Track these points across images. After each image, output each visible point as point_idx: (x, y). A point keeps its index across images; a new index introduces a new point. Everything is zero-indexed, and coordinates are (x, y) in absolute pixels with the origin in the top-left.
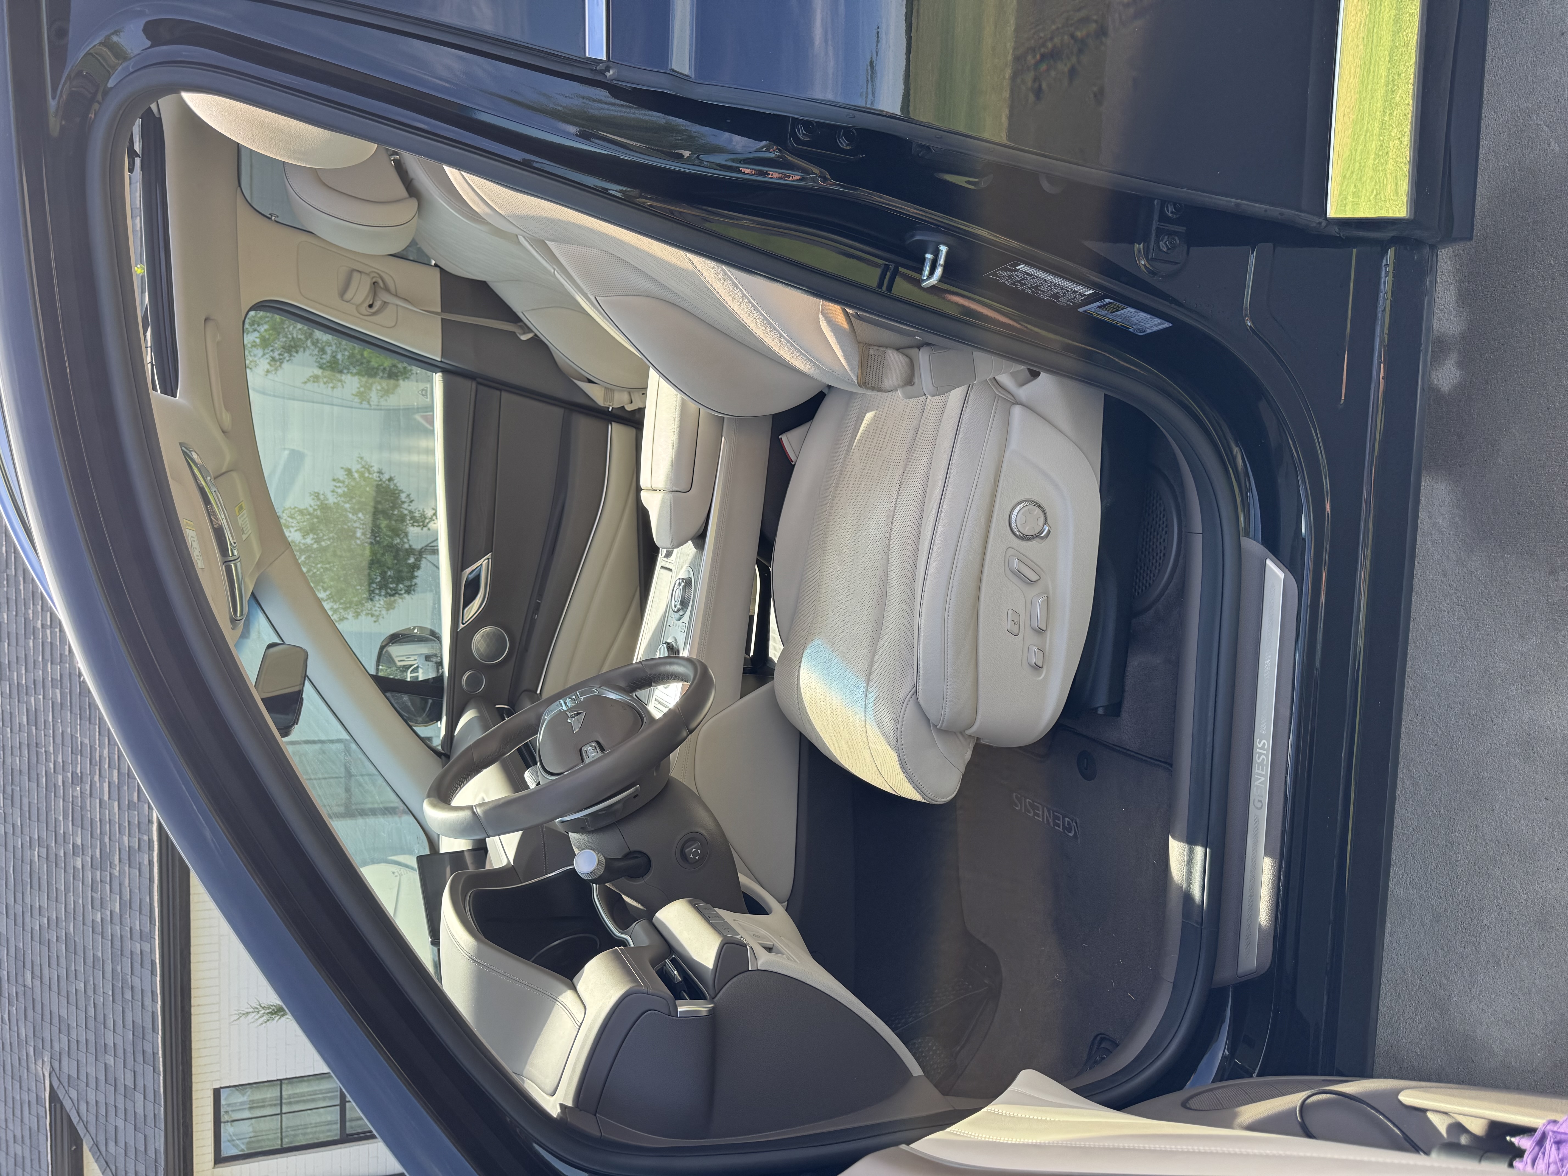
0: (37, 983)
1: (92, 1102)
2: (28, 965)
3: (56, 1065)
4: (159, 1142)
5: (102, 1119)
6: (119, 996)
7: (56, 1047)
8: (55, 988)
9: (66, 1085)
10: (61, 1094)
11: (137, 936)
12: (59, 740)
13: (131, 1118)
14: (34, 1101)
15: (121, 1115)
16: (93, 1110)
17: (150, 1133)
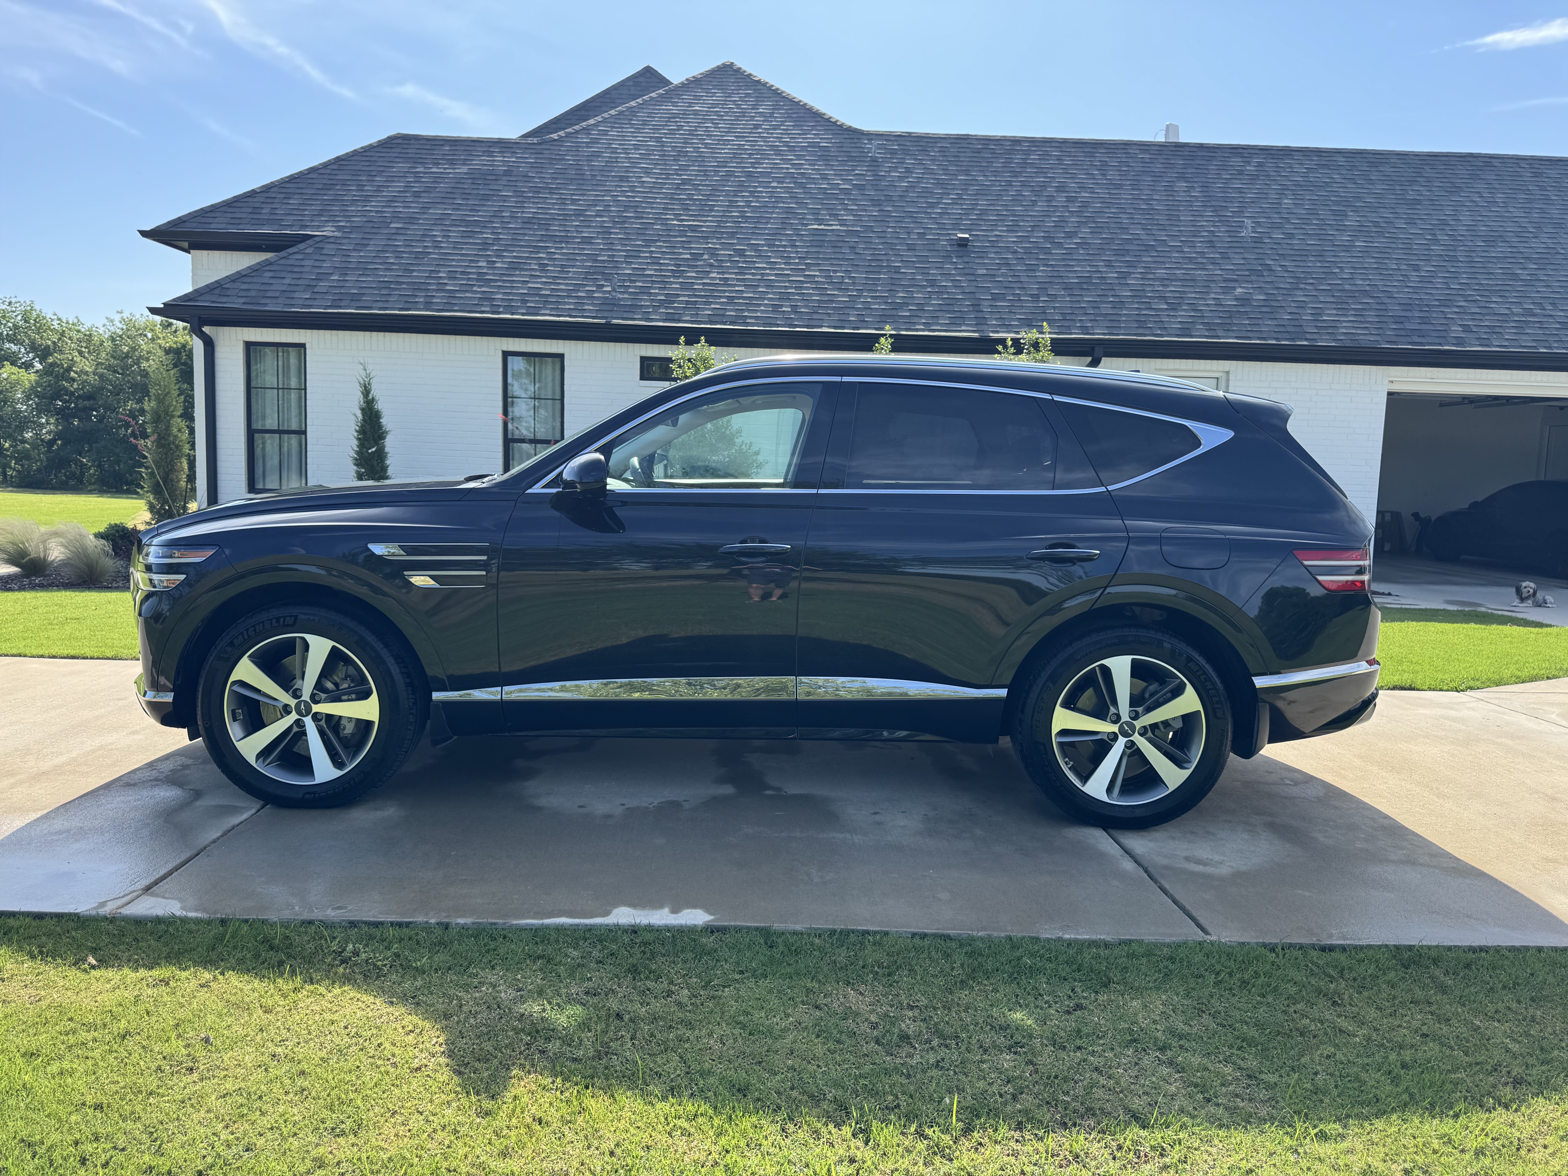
0: (393, 231)
1: (303, 263)
2: (407, 226)
3: (332, 240)
4: (272, 307)
5: (290, 269)
6: (383, 285)
7: (344, 241)
8: (390, 243)
9: (317, 246)
10: (309, 242)
11: (428, 300)
12: (572, 257)
13: (291, 288)
14: (303, 223)
15: (293, 282)
16: (297, 263)
17: (281, 300)
